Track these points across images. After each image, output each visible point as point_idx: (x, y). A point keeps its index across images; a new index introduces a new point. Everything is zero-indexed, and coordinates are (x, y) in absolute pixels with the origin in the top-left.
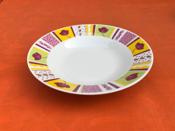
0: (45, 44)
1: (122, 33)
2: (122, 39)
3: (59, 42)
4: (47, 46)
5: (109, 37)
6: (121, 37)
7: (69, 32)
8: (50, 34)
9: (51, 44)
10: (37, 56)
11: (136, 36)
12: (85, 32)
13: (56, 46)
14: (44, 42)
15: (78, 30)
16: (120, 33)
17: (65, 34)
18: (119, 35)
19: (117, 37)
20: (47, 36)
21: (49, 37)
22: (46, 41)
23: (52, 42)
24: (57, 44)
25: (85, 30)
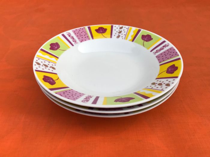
0: (73, 37)
1: (165, 47)
2: (161, 54)
3: (89, 39)
4: (73, 39)
5: (148, 49)
6: (162, 51)
7: (107, 31)
8: (84, 28)
9: (79, 38)
10: (54, 46)
11: (178, 55)
12: (125, 35)
13: (84, 43)
14: (73, 34)
15: (118, 31)
16: (164, 46)
17: (101, 32)
18: (160, 49)
19: (157, 51)
20: (80, 30)
21: (81, 31)
22: (75, 34)
23: (81, 37)
24: (86, 40)
25: (125, 33)
